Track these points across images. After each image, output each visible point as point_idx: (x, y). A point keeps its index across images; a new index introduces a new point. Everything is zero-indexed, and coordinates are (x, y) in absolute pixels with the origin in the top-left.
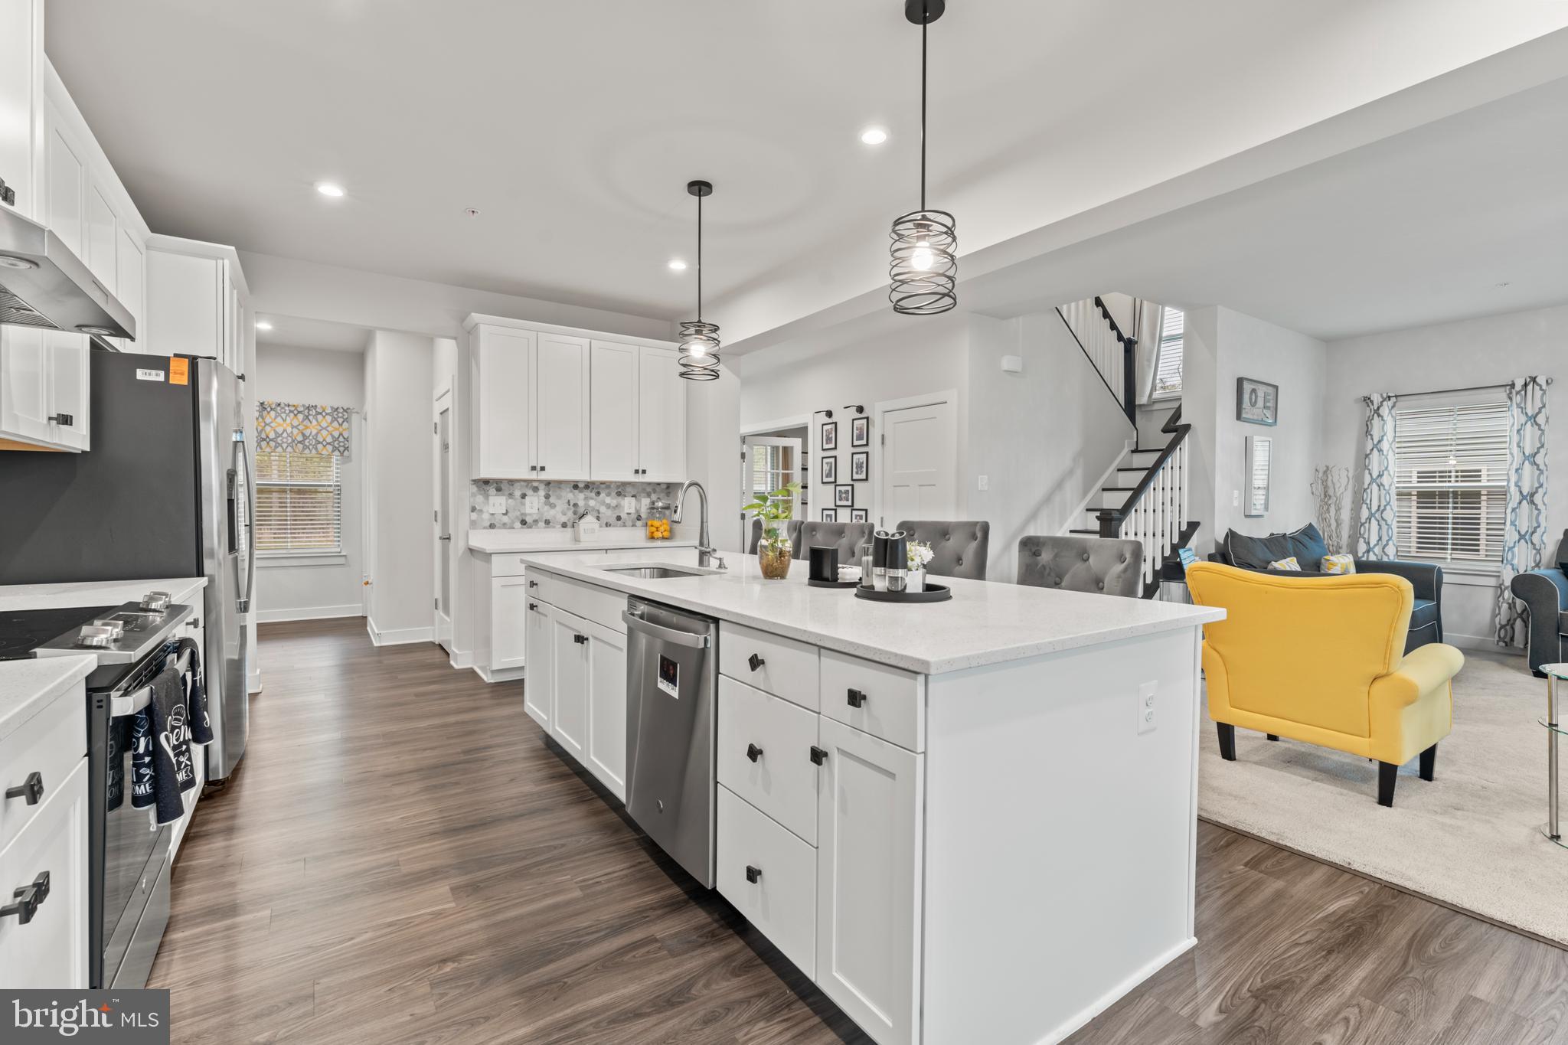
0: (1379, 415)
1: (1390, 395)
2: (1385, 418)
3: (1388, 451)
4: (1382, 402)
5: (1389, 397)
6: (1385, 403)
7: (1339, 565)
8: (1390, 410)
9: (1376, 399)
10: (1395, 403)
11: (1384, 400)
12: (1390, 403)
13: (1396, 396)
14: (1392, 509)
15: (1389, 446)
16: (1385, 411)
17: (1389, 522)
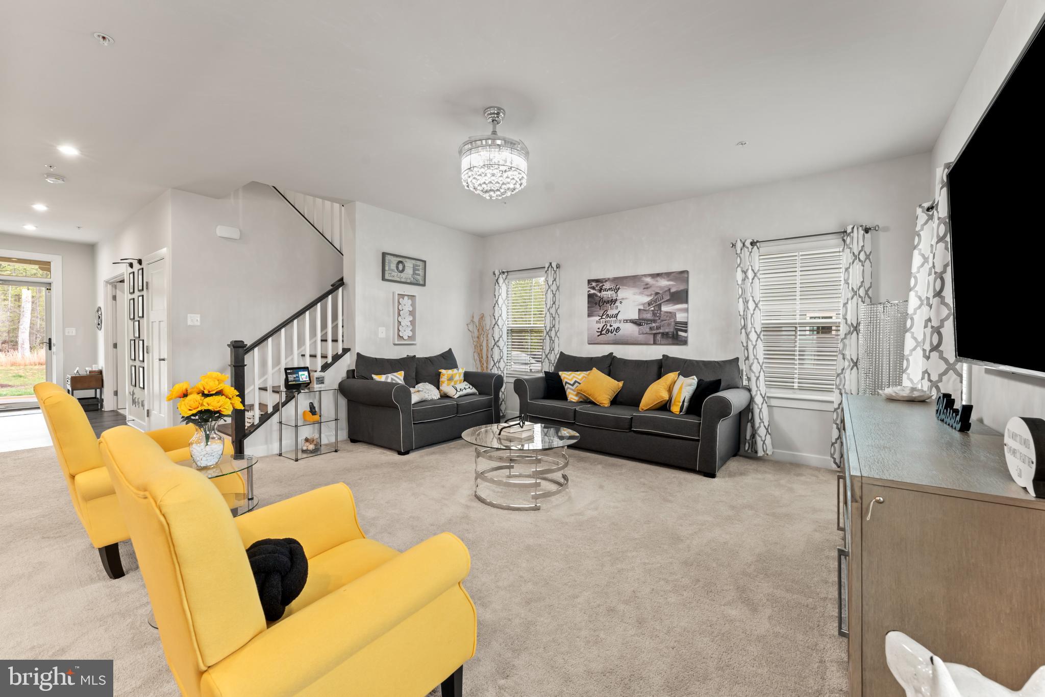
0: (498, 283)
1: (505, 271)
2: (500, 285)
3: (502, 305)
4: (499, 275)
5: (503, 272)
6: (501, 276)
7: (446, 375)
8: (504, 280)
9: (497, 273)
10: (507, 276)
11: (500, 274)
12: (504, 276)
13: (507, 272)
14: (503, 341)
15: (502, 302)
16: (501, 281)
17: (501, 348)
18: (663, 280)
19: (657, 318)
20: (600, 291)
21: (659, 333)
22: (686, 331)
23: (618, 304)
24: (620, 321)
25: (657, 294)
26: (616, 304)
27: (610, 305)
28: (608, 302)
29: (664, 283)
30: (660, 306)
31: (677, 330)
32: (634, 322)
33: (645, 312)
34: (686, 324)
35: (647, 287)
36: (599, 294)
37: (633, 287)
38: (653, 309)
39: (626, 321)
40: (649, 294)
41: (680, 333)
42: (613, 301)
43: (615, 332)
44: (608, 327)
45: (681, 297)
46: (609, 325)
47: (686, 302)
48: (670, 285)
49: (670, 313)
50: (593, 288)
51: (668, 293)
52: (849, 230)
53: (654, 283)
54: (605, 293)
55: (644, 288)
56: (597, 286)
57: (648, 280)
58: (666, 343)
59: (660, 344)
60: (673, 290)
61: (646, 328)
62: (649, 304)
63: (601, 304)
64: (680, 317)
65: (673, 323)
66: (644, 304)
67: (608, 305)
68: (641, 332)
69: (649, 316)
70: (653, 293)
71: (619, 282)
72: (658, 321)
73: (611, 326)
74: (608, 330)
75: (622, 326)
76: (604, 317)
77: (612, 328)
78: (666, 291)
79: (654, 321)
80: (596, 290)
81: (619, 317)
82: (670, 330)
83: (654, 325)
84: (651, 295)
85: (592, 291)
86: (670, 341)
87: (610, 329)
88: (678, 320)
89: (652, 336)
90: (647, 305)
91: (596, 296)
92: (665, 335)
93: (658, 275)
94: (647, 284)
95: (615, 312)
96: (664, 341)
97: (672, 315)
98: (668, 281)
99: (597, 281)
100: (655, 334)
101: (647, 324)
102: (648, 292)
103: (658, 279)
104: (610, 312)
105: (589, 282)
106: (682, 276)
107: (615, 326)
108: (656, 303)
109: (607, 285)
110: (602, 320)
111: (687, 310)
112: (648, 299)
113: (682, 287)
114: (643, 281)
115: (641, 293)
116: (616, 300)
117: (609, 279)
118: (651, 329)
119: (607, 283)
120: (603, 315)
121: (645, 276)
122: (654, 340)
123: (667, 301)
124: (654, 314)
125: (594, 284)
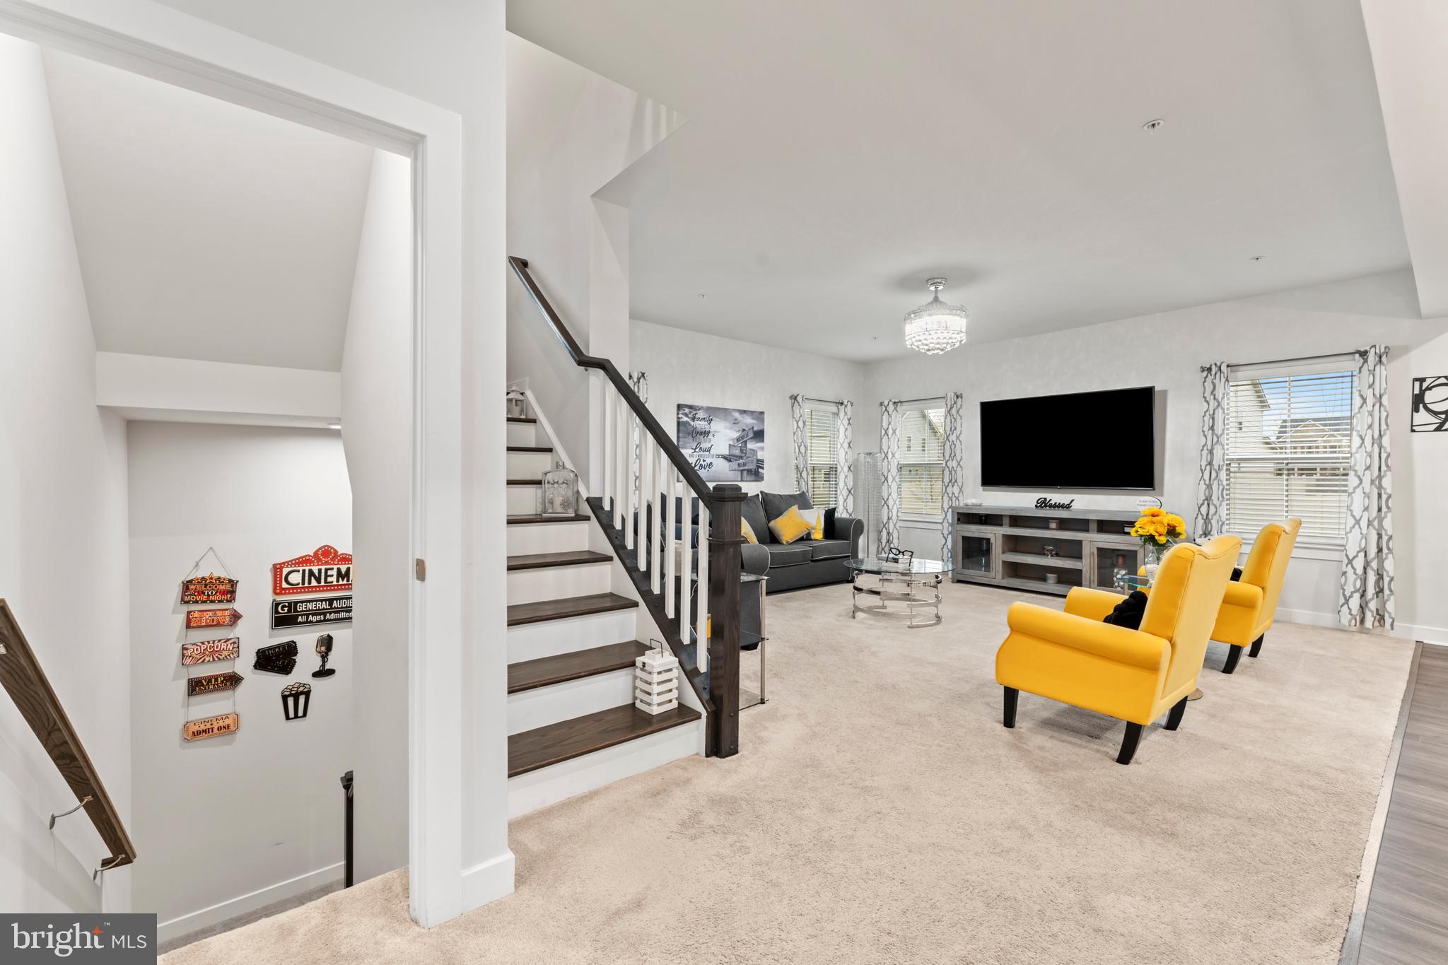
18: (748, 417)
19: (744, 455)
20: (693, 419)
21: (745, 470)
22: (763, 468)
23: (711, 435)
24: (713, 456)
25: (744, 430)
26: (709, 437)
27: (704, 437)
28: (701, 433)
29: (749, 421)
30: (746, 442)
31: (758, 467)
32: (725, 458)
33: (734, 448)
34: (762, 461)
35: (736, 422)
36: (692, 423)
37: (725, 420)
38: (740, 445)
39: (718, 456)
40: (738, 430)
41: (760, 470)
42: (706, 433)
43: (708, 468)
44: (702, 462)
45: (759, 435)
46: (702, 459)
47: (763, 441)
48: (753, 423)
49: (753, 450)
50: (686, 415)
51: (751, 431)
52: (846, 403)
53: (742, 419)
54: (698, 422)
55: (734, 424)
56: (690, 412)
57: (737, 415)
58: (751, 479)
59: (746, 481)
60: (755, 429)
61: (734, 464)
62: (738, 440)
63: (694, 435)
64: (760, 455)
65: (755, 461)
66: (733, 440)
67: (701, 437)
68: (731, 469)
69: (737, 452)
70: (741, 429)
71: (713, 412)
72: (745, 458)
73: (704, 461)
74: (701, 466)
75: (714, 461)
76: (697, 450)
77: (705, 463)
78: (750, 429)
79: (741, 457)
80: (689, 418)
81: (712, 451)
82: (752, 466)
83: (741, 461)
84: (739, 431)
85: (685, 419)
86: (753, 477)
87: (703, 464)
88: (759, 458)
89: (740, 473)
90: (736, 441)
91: (690, 425)
92: (749, 471)
93: (745, 412)
94: (736, 420)
95: (706, 445)
96: (749, 478)
97: (754, 452)
98: (753, 419)
99: (690, 407)
100: (742, 471)
101: (737, 460)
102: (737, 427)
103: (745, 415)
104: (704, 445)
105: (679, 407)
106: (760, 416)
107: (708, 461)
108: (742, 440)
109: (701, 414)
110: (695, 453)
111: (762, 449)
112: (736, 435)
113: (761, 428)
114: (732, 416)
115: (731, 428)
116: (709, 432)
117: (702, 407)
118: (739, 465)
119: (700, 411)
120: (696, 448)
121: (734, 410)
122: (742, 477)
123: (750, 438)
124: (741, 451)
125: (687, 410)
